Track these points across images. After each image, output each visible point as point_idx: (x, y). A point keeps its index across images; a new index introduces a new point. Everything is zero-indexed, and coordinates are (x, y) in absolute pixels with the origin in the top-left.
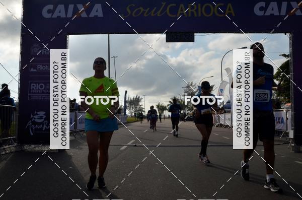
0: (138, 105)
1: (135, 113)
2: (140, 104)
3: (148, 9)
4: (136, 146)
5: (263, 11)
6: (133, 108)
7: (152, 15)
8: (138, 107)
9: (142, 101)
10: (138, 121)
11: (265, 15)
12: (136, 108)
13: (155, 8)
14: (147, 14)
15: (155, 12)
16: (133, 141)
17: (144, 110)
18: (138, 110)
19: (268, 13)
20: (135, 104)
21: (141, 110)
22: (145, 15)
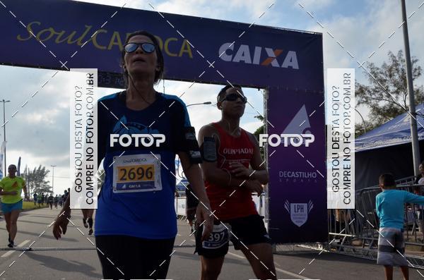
0: (41, 181)
1: (35, 195)
2: (46, 179)
3: (63, 32)
4: (30, 250)
5: (231, 56)
6: (32, 186)
7: (69, 42)
8: (42, 184)
9: (49, 174)
10: (39, 208)
11: (234, 61)
12: (38, 186)
13: (74, 33)
14: (60, 40)
15: (75, 38)
16: (26, 242)
17: (51, 189)
18: (42, 190)
19: (237, 59)
20: (36, 180)
21: (47, 190)
22: (57, 41)
